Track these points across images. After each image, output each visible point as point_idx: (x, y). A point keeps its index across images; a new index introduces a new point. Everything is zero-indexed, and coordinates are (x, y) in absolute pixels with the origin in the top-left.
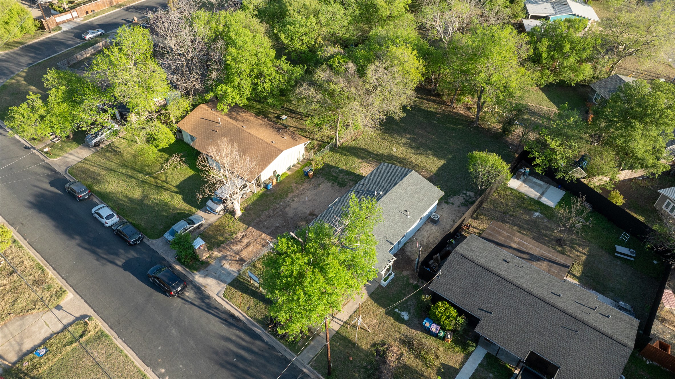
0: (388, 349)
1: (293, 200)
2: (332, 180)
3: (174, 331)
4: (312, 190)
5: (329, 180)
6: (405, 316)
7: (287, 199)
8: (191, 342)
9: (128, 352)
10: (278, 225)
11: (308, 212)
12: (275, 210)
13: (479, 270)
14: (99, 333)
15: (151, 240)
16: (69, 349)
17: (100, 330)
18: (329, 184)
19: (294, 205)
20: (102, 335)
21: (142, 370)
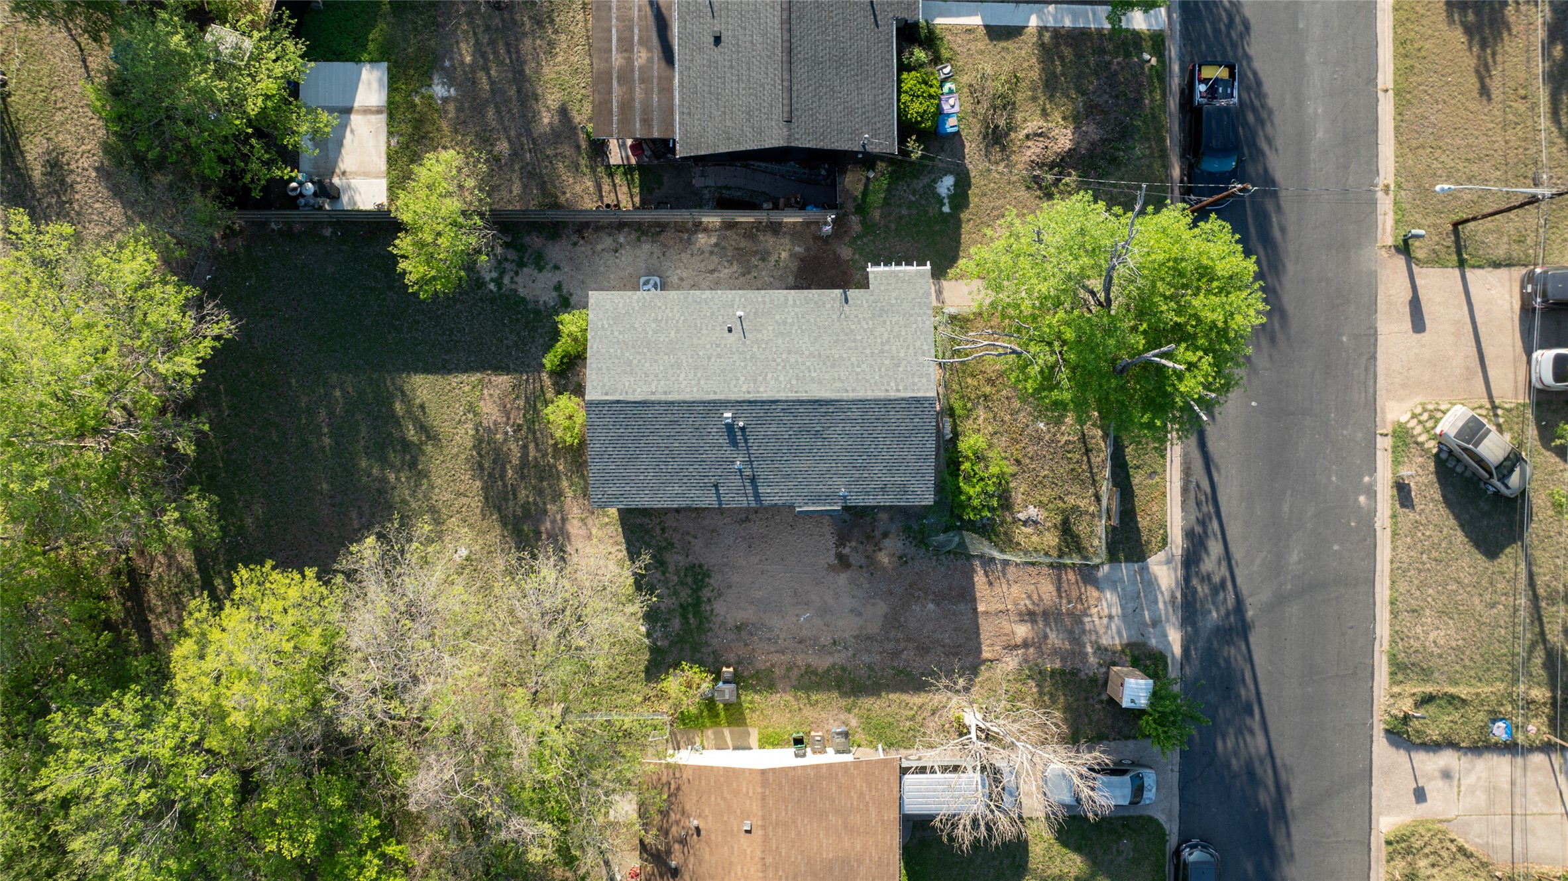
0: (1041, 165)
1: (834, 643)
2: (698, 614)
3: (1294, 558)
4: (770, 630)
5: (703, 620)
6: (946, 184)
7: (840, 658)
8: (1286, 508)
9: (1383, 592)
10: (931, 606)
11: (843, 578)
12: (895, 654)
13: (800, 70)
14: (1400, 677)
15: (1167, 827)
16: (1462, 691)
17: (1394, 682)
18: (719, 607)
19: (847, 626)
20: (1400, 669)
21: (1388, 532)
